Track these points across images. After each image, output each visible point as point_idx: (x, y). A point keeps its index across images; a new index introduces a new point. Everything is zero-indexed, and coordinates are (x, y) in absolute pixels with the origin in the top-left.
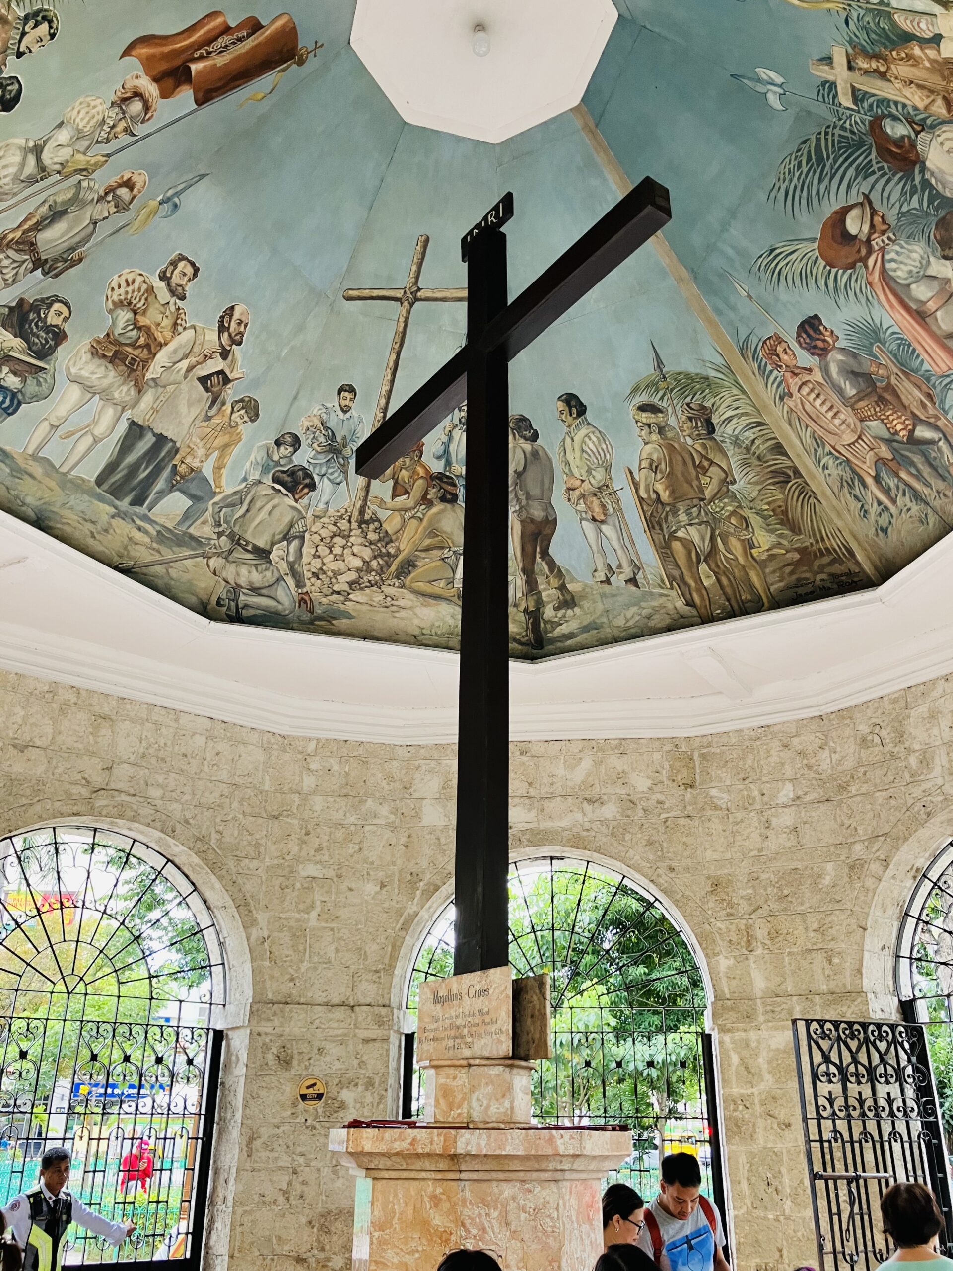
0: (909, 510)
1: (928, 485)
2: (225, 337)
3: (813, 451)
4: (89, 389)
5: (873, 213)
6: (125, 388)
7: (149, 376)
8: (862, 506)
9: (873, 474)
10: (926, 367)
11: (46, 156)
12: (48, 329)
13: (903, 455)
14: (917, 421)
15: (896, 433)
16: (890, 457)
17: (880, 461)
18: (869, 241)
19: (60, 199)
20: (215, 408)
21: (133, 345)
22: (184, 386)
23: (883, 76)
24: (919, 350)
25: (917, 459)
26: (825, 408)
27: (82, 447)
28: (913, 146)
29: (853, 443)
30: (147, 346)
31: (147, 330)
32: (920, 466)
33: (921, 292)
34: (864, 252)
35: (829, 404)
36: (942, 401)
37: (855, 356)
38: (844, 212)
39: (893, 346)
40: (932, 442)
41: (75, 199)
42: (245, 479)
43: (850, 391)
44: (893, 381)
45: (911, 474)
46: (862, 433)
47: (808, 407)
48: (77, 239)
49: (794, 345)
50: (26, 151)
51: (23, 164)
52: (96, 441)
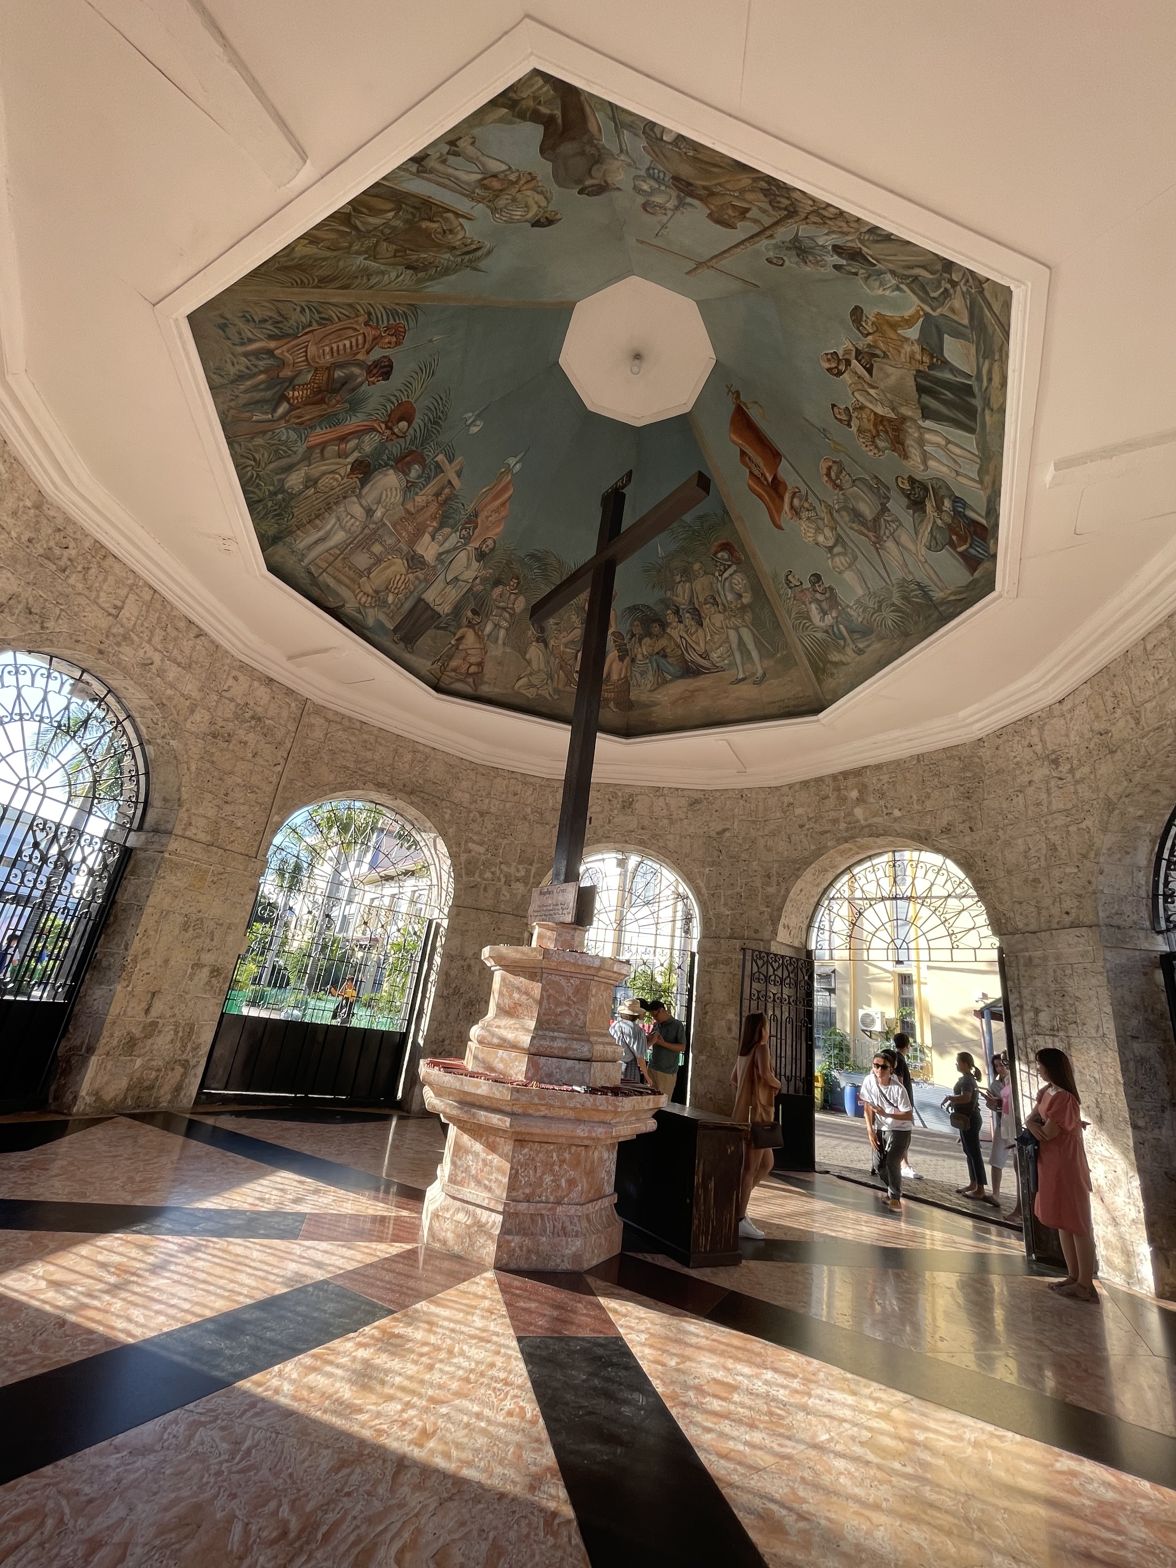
0: (233, 364)
1: (245, 392)
2: (842, 367)
3: (321, 309)
4: (925, 456)
5: (398, 437)
6: (910, 430)
7: (894, 416)
8: (254, 321)
9: (276, 352)
10: (318, 429)
11: (830, 544)
12: (913, 488)
13: (276, 386)
14: (293, 408)
15: (294, 390)
16: (281, 375)
17: (282, 363)
18: (391, 429)
19: (847, 519)
20: (878, 352)
21: (887, 432)
22: (882, 385)
23: (437, 495)
24: (329, 430)
25: (269, 394)
26: (341, 347)
27: (958, 451)
28: (404, 473)
29: (306, 352)
30: (881, 422)
31: (875, 425)
32: (262, 394)
33: (352, 444)
34: (390, 424)
35: (341, 352)
36: (294, 430)
37: (353, 390)
38: (410, 423)
39: (341, 417)
40: (274, 410)
41: (845, 508)
42: (898, 288)
43: (338, 374)
44: (325, 406)
45: (260, 383)
46: (309, 364)
47: (350, 333)
48: (865, 489)
49: (387, 352)
50: (833, 556)
51: (839, 554)
52: (949, 442)
